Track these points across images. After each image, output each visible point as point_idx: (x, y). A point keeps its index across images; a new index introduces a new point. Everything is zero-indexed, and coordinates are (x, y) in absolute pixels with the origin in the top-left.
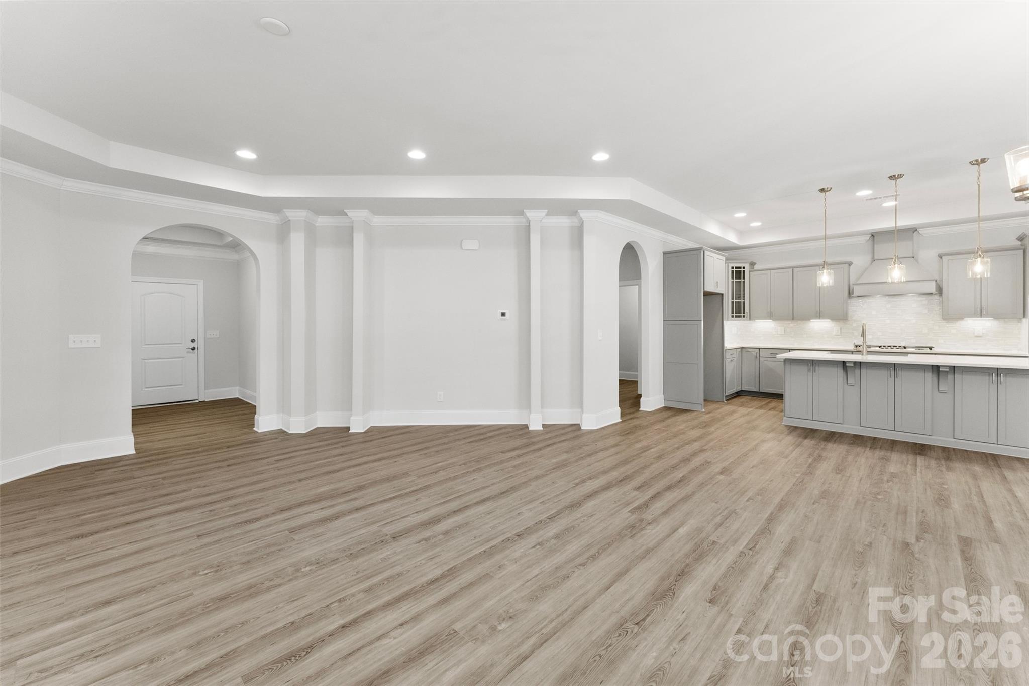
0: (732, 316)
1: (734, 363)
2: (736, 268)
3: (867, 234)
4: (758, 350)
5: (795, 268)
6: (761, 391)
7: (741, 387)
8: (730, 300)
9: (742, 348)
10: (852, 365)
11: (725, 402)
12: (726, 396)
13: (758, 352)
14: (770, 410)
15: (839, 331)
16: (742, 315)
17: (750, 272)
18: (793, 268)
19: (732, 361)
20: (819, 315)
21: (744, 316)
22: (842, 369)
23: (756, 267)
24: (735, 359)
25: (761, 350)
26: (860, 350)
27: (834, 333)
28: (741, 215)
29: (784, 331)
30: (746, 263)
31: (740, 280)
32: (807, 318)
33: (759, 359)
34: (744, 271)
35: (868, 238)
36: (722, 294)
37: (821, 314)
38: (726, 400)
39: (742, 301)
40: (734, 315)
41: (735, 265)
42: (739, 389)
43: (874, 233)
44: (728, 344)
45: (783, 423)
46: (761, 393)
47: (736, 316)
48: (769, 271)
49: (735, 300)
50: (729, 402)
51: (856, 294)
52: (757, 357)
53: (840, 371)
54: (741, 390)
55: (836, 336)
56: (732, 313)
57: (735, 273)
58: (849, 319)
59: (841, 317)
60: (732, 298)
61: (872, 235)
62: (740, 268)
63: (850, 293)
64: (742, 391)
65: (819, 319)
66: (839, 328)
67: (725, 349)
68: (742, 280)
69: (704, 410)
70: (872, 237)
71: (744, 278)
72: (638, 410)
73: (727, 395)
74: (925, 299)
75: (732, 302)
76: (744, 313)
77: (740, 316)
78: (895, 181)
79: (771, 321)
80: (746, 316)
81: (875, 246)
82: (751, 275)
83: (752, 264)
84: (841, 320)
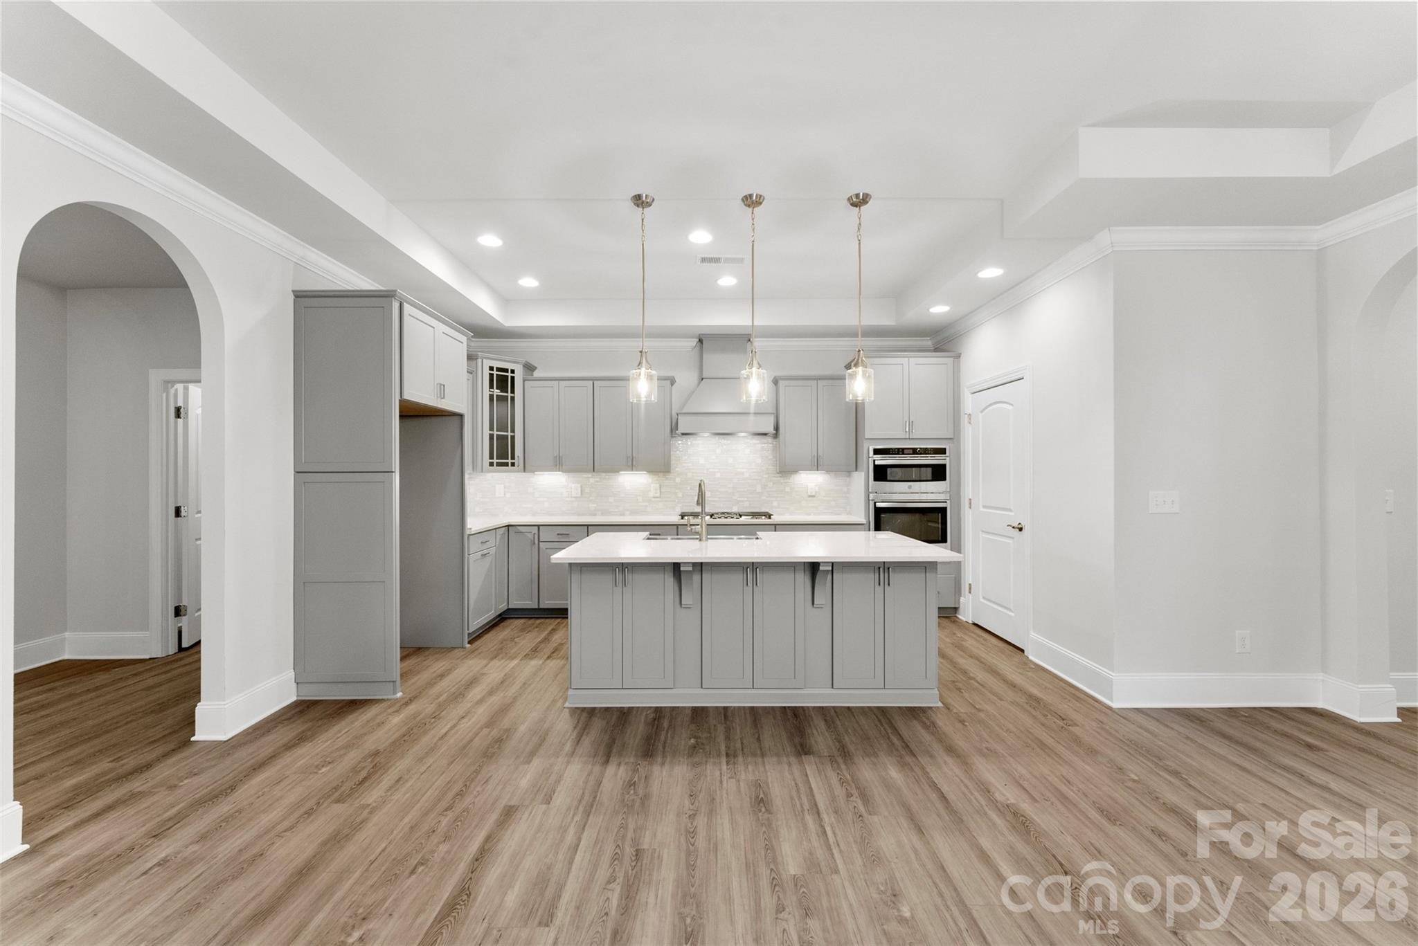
0: (491, 464)
1: (488, 560)
2: (499, 369)
3: (693, 337)
4: (537, 527)
5: (598, 380)
6: (541, 607)
7: (506, 604)
8: (487, 432)
9: (508, 526)
10: (691, 569)
11: (468, 646)
12: (469, 634)
13: (537, 532)
14: (548, 658)
15: (659, 491)
16: (510, 461)
17: (524, 381)
18: (593, 380)
19: (484, 555)
20: (632, 465)
21: (513, 464)
22: (672, 574)
23: (536, 374)
24: (493, 551)
25: (541, 527)
26: (697, 530)
27: (651, 494)
28: (490, 241)
29: (581, 491)
30: (518, 363)
31: (506, 394)
32: (614, 470)
33: (539, 544)
34: (513, 378)
35: (694, 345)
36: (461, 416)
37: (634, 463)
38: (469, 643)
39: (510, 434)
40: (495, 461)
41: (496, 364)
42: (503, 607)
43: (702, 334)
44: (474, 523)
45: (567, 705)
46: (541, 609)
47: (499, 464)
48: (557, 382)
49: (495, 433)
50: (478, 643)
51: (681, 430)
52: (534, 543)
53: (670, 580)
54: (506, 608)
55: (653, 499)
56: (491, 457)
57: (497, 377)
58: (672, 471)
59: (661, 467)
60: (491, 429)
61: (700, 340)
62: (506, 371)
63: (674, 428)
64: (508, 609)
65: (632, 470)
66: (658, 485)
67: (468, 532)
68: (510, 395)
69: (399, 695)
70: (699, 343)
71: (513, 392)
72: (187, 743)
73: (470, 631)
74: (758, 442)
75: (491, 437)
76: (513, 458)
77: (506, 464)
78: (751, 209)
79: (560, 473)
80: (516, 464)
81: (704, 356)
82: (526, 387)
83: (529, 368)
84: (660, 472)
